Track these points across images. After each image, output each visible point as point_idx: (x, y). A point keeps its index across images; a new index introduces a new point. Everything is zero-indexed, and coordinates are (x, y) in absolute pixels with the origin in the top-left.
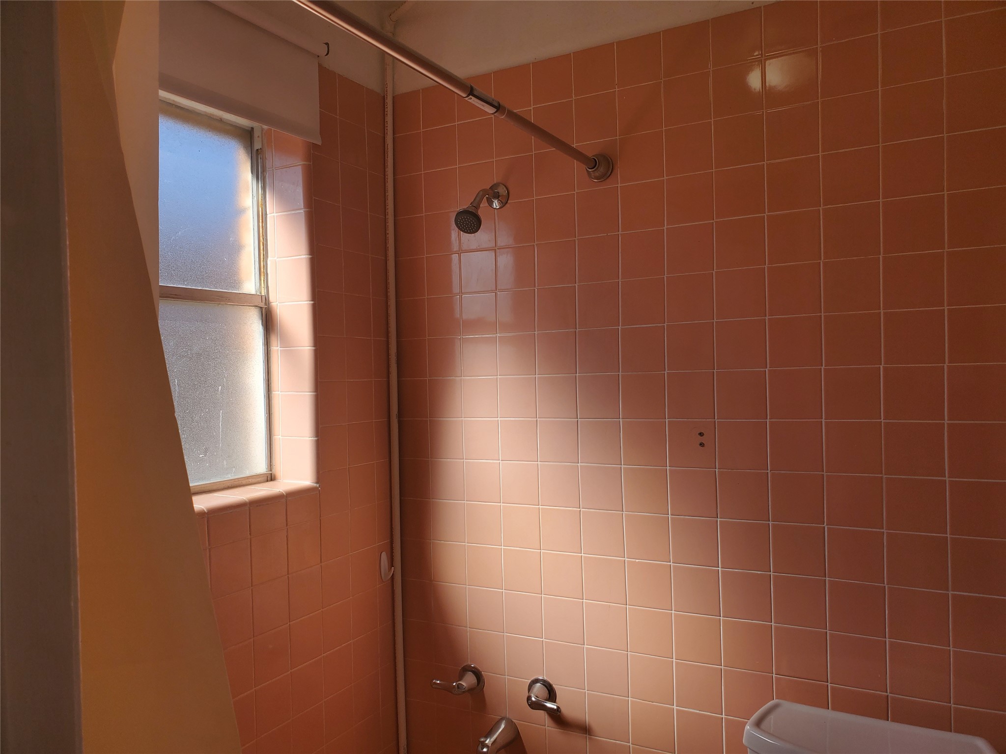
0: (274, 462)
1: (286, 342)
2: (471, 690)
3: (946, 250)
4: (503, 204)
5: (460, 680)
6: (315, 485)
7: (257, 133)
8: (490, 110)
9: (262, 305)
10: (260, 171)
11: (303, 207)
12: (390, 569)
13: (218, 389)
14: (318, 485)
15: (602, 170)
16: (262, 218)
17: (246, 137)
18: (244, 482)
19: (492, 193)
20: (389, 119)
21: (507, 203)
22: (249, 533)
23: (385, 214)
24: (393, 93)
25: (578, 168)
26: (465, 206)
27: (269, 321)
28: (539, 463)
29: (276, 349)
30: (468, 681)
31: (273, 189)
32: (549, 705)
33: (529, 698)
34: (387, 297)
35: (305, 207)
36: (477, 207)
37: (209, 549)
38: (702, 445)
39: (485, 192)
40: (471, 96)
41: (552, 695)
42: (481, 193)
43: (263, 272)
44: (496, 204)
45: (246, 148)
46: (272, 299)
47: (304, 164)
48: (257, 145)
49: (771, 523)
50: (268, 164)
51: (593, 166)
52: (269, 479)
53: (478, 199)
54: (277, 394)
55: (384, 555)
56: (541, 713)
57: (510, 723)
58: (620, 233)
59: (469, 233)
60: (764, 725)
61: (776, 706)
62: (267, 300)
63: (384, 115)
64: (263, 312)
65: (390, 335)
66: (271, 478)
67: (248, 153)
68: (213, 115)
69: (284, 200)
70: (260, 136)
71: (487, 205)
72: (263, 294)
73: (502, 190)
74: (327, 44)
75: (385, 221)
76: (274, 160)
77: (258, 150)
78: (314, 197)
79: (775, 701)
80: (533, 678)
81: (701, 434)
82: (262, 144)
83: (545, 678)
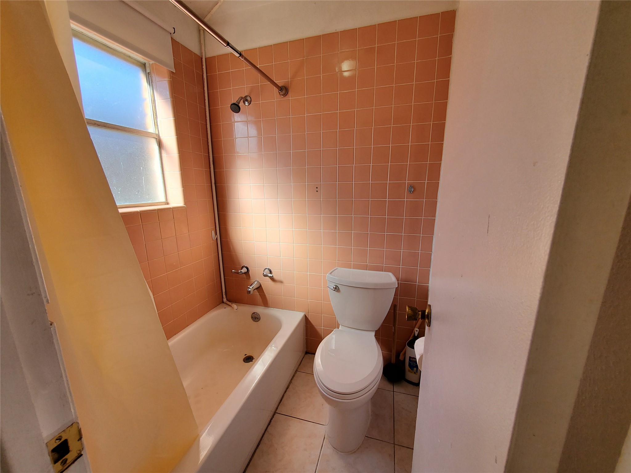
0: (168, 198)
1: (168, 153)
2: (245, 273)
3: (392, 126)
4: (250, 104)
5: (241, 270)
6: (184, 206)
7: (147, 65)
8: (238, 55)
9: (157, 137)
10: (150, 82)
11: (169, 98)
12: (215, 236)
13: (141, 168)
14: (185, 206)
15: (284, 92)
16: (154, 102)
17: (143, 66)
18: (156, 204)
19: (245, 99)
20: (204, 67)
21: (250, 103)
22: (158, 220)
23: (205, 106)
24: (205, 57)
25: (276, 90)
26: (235, 102)
27: (160, 144)
28: (265, 199)
29: (164, 155)
30: (244, 270)
31: (157, 91)
32: (270, 275)
33: (263, 274)
34: (208, 139)
35: (171, 98)
36: (239, 103)
37: (142, 225)
38: (317, 191)
39: (242, 98)
40: (228, 46)
41: (271, 272)
42: (240, 98)
43: (156, 124)
44: (247, 103)
45: (143, 71)
46: (160, 135)
47: (169, 80)
48: (148, 71)
49: (337, 216)
50: (154, 79)
51: (280, 89)
52: (166, 204)
53: (239, 100)
54: (166, 172)
55: (213, 231)
56: (268, 278)
57: (258, 282)
58: (291, 116)
59: (236, 113)
60: (332, 274)
61: (337, 269)
62: (159, 135)
63: (202, 66)
64: (158, 140)
65: (210, 153)
66: (168, 204)
67: (144, 74)
68: (126, 54)
69: (161, 94)
70: (149, 67)
71: (243, 104)
72: (157, 133)
73: (248, 99)
74: (174, 28)
75: (205, 109)
76: (155, 78)
77: (148, 73)
78: (174, 94)
79: (337, 268)
80: (265, 268)
81: (317, 188)
82: (150, 70)
83: (269, 268)
